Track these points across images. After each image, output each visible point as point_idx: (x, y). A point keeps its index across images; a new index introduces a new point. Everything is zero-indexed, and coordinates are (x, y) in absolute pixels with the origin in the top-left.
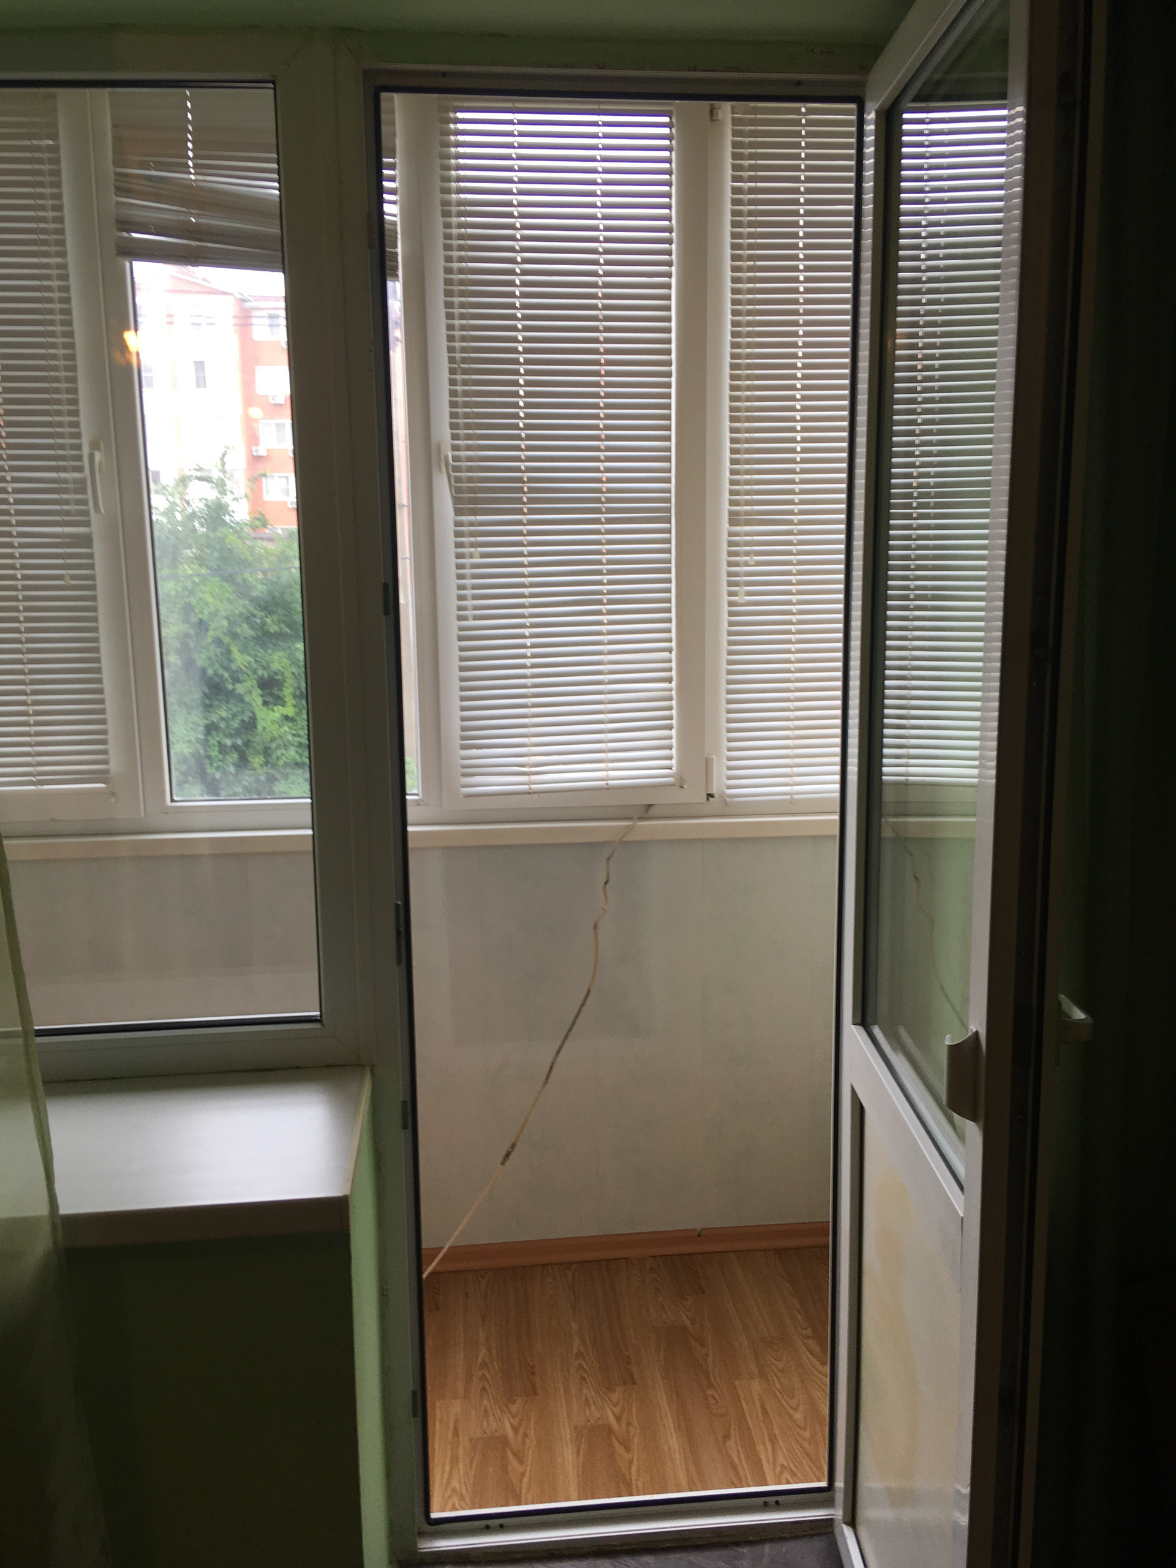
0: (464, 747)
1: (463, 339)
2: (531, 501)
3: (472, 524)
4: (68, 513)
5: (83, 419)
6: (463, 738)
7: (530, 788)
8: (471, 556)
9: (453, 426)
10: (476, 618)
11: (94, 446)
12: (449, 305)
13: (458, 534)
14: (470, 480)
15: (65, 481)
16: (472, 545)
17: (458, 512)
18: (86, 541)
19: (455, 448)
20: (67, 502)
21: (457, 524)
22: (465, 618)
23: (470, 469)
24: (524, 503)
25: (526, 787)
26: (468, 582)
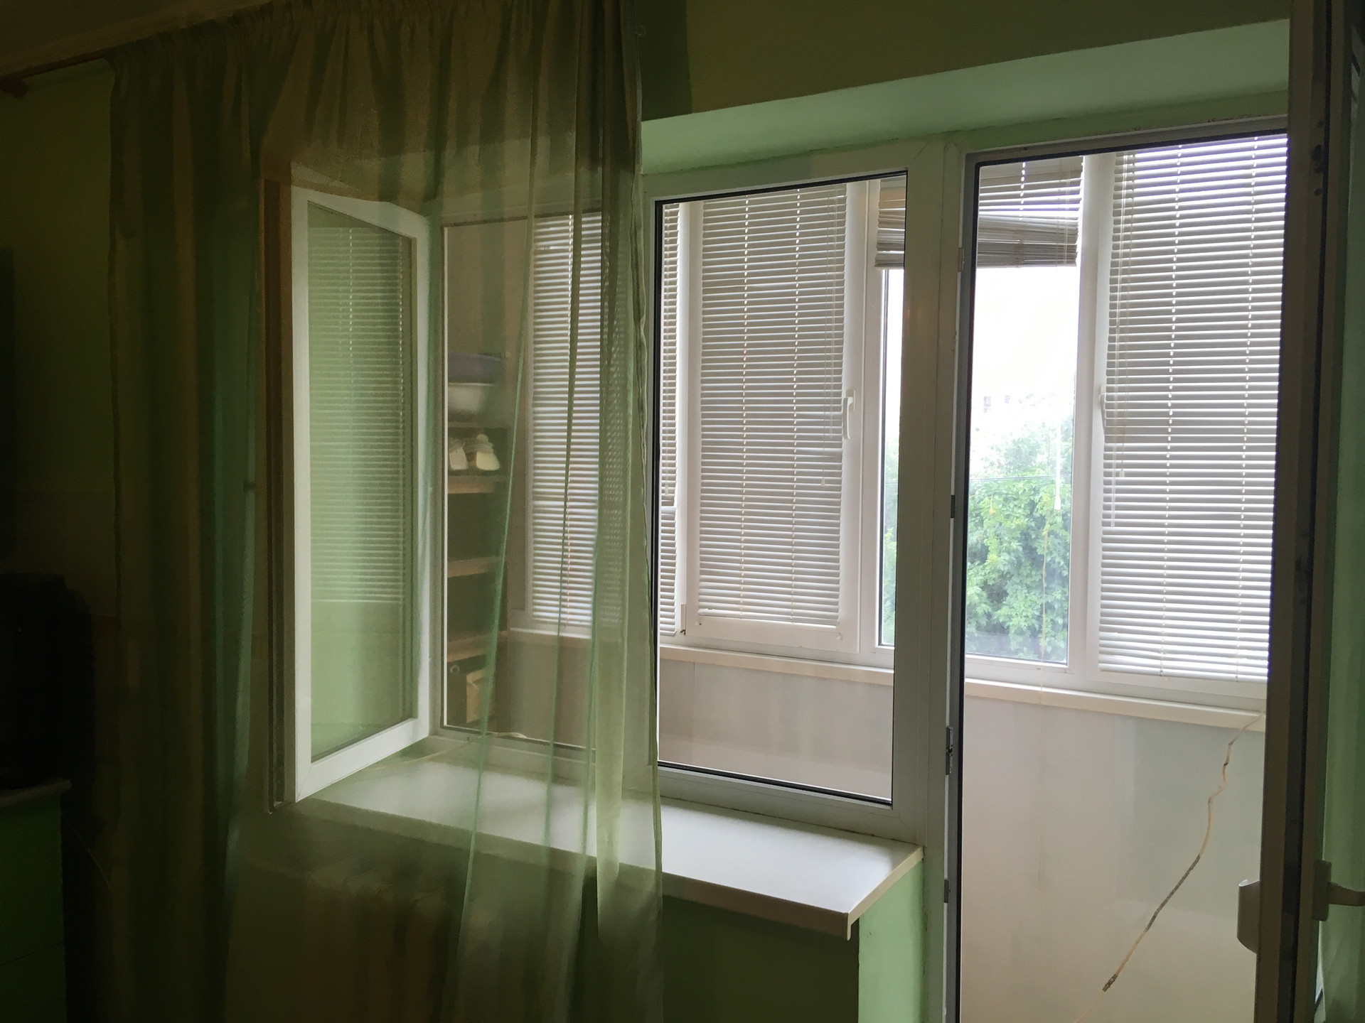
0: (1102, 629)
1: (1123, 306)
2: (1174, 431)
3: (1119, 449)
4: (828, 438)
5: (844, 375)
6: (1102, 622)
7: (1162, 671)
8: (1117, 475)
9: (1109, 373)
10: (1117, 525)
11: (850, 393)
12: (1113, 281)
13: (1106, 457)
14: (1120, 414)
15: (828, 417)
16: (1118, 466)
17: (1108, 440)
18: (838, 457)
19: (1109, 390)
20: (828, 431)
21: (1107, 449)
22: (1108, 524)
23: (1121, 406)
24: (1169, 433)
25: (1158, 670)
26: (1113, 495)
